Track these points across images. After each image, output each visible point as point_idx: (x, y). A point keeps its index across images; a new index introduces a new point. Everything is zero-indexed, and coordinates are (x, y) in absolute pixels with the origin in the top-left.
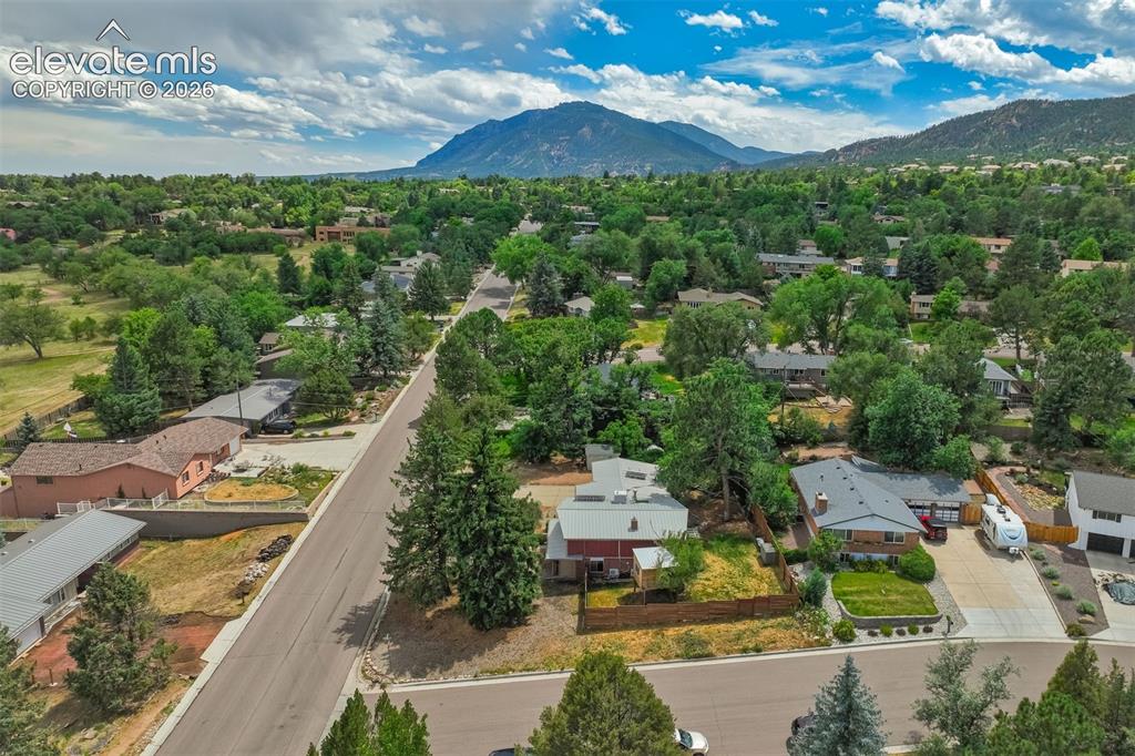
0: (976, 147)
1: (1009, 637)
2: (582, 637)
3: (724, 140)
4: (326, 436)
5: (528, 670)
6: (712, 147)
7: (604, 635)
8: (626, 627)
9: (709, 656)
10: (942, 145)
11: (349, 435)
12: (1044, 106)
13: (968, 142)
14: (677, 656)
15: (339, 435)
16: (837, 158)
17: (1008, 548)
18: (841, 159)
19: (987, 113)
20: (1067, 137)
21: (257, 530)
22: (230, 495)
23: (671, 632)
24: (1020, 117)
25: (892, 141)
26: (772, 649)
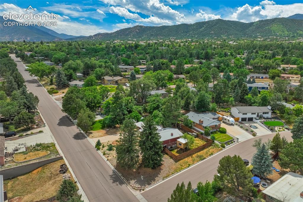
0: (129, 36)
1: (246, 139)
2: (177, 163)
3: (54, 31)
4: (32, 134)
5: (173, 174)
6: (50, 33)
7: (181, 161)
8: (184, 158)
9: (205, 158)
10: (121, 36)
11: (41, 132)
12: (143, 27)
13: (127, 35)
14: (199, 160)
15: (37, 133)
16: (93, 38)
17: (232, 124)
18: (94, 38)
19: (130, 28)
20: (150, 35)
21: (47, 166)
22: (25, 158)
23: (194, 156)
24: (138, 30)
25: (107, 34)
26: (214, 153)
